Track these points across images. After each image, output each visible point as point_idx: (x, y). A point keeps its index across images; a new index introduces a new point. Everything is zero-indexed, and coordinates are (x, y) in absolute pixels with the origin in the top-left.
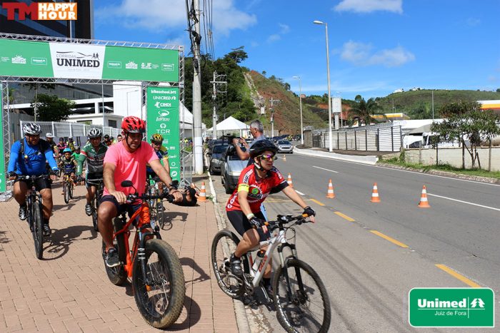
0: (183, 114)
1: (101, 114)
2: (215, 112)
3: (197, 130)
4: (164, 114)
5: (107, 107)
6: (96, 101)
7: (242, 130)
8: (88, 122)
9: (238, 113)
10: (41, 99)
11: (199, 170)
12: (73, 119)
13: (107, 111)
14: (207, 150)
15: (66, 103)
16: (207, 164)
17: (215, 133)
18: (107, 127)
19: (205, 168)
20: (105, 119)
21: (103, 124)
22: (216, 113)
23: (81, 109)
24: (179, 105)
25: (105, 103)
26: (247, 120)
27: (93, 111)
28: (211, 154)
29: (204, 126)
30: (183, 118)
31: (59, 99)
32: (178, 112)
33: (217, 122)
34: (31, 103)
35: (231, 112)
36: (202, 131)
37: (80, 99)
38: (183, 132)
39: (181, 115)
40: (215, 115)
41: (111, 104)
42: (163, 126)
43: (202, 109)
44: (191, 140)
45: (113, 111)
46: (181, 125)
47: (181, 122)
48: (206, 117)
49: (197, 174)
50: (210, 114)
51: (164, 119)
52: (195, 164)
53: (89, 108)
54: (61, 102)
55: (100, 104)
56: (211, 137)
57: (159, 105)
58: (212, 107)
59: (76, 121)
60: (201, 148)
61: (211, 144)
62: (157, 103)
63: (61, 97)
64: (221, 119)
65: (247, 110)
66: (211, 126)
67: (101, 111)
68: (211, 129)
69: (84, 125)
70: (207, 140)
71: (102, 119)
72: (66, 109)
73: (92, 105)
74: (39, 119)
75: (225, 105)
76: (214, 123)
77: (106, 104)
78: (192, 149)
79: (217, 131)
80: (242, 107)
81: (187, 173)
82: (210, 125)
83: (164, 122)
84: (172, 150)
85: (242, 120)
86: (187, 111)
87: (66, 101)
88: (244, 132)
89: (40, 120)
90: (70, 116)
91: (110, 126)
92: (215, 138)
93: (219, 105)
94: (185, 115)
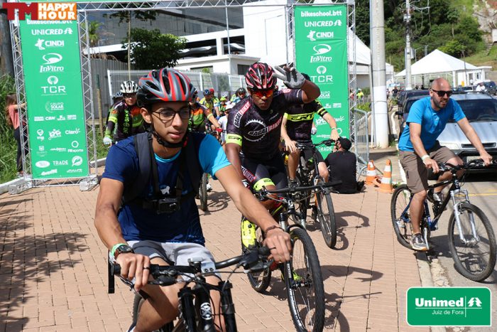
0: (354, 48)
1: (226, 56)
2: (408, 44)
3: (378, 75)
4: (323, 51)
5: (235, 45)
6: (218, 36)
7: (457, 71)
8: (207, 69)
9: (450, 44)
10: (137, 36)
11: (381, 141)
12: (184, 66)
13: (235, 51)
14: (396, 108)
15: (174, 40)
16: (395, 131)
17: (409, 80)
18: (236, 76)
19: (391, 138)
20: (231, 64)
21: (229, 72)
22: (411, 46)
23: (197, 50)
24: (346, 34)
25: (230, 38)
26: (467, 55)
27: (214, 52)
28: (402, 115)
29: (390, 68)
30: (355, 55)
31: (163, 35)
32: (345, 47)
33: (413, 61)
34: (123, 43)
35: (437, 42)
36: (387, 77)
37: (194, 33)
38: (354, 78)
39: (350, 52)
40: (408, 49)
41: (240, 40)
42: (321, 69)
43: (387, 40)
44: (367, 92)
45: (243, 51)
46: (351, 68)
47: (351, 63)
48: (394, 53)
49: (379, 148)
50: (400, 49)
51: (323, 59)
52: (375, 132)
53: (208, 48)
54: (167, 40)
55: (225, 41)
56: (403, 85)
57: (314, 36)
58: (403, 36)
59: (188, 67)
60: (385, 104)
61: (402, 96)
62: (312, 33)
63: (166, 32)
64: (419, 56)
65: (466, 37)
66: (403, 68)
67: (226, 52)
68: (403, 73)
69: (201, 74)
70: (395, 91)
71: (228, 63)
72: (173, 51)
73: (213, 42)
74: (135, 67)
75: (425, 32)
76: (408, 62)
77: (234, 40)
78: (369, 107)
79: (412, 76)
80: (457, 32)
81: (361, 145)
82: (400, 67)
83: (324, 64)
84: (337, 109)
85: (457, 55)
86: (360, 44)
87: (172, 36)
88: (460, 74)
89: (136, 69)
90: (180, 61)
91: (239, 74)
92: (409, 88)
93: (417, 32)
94: (357, 50)
